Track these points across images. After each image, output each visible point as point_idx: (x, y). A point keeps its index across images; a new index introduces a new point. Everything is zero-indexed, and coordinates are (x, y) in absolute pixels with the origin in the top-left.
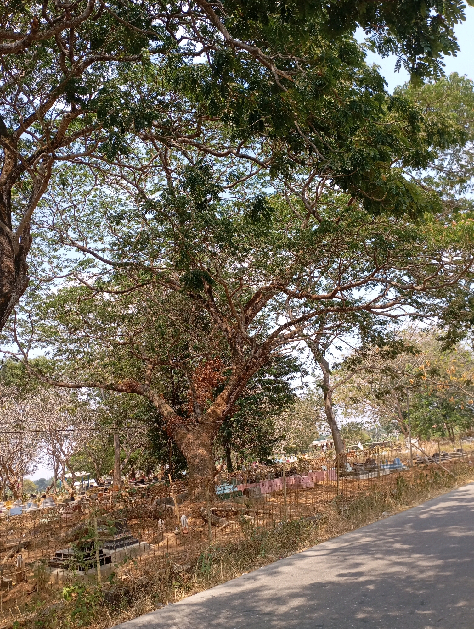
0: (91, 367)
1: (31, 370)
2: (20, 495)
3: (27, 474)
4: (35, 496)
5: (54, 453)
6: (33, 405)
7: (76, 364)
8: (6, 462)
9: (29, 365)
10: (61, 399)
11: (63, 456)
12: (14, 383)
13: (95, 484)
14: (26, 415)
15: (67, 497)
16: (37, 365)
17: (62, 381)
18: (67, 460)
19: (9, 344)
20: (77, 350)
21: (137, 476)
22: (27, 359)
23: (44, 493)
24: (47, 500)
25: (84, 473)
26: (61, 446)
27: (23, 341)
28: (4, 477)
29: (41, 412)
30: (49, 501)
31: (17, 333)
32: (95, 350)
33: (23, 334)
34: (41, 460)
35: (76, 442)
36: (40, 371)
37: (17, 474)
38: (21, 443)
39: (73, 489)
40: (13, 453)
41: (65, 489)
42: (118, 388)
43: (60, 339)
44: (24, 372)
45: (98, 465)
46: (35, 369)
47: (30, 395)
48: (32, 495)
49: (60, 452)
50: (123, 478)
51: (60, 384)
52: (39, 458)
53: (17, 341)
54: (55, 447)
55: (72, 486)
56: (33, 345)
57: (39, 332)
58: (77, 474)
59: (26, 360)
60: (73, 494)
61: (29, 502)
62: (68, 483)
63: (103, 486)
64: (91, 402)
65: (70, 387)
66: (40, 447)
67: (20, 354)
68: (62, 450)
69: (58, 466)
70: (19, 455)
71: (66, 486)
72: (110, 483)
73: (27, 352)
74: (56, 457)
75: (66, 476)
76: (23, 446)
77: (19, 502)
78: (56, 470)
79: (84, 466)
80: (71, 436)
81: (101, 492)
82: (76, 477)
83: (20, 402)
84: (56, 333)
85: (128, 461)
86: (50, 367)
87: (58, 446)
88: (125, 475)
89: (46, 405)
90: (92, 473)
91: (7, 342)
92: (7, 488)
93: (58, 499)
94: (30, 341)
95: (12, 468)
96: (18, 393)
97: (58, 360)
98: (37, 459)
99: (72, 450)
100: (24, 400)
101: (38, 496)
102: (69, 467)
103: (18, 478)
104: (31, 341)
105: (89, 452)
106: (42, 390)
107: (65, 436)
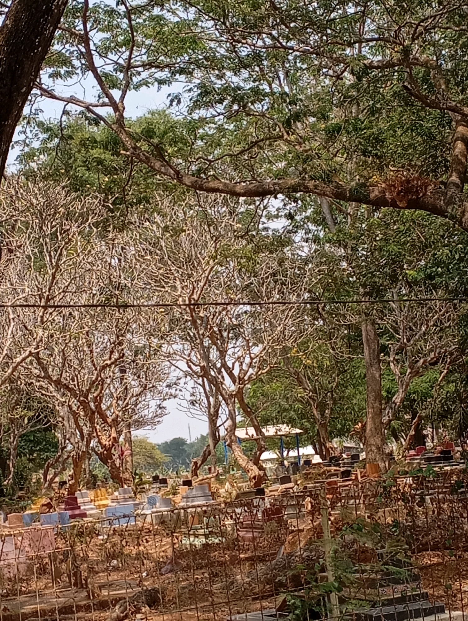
0: (292, 138)
1: (135, 148)
2: (127, 475)
3: (140, 424)
4: (164, 481)
5: (205, 373)
6: (146, 245)
7: (252, 130)
8: (89, 391)
9: (129, 134)
10: (216, 229)
11: (228, 381)
12: (92, 185)
13: (317, 459)
14: (129, 270)
15: (245, 486)
16: (149, 133)
17: (215, 177)
18: (240, 392)
19: (75, 76)
20: (252, 89)
21: (429, 444)
22: (122, 116)
23: (186, 474)
24: (194, 492)
25: (285, 429)
26: (223, 353)
27: (109, 69)
28: (86, 430)
29: (165, 264)
30: (200, 493)
31: (92, 47)
32: (302, 90)
33: (108, 49)
34: (173, 391)
35: (261, 346)
36: (159, 151)
37: (116, 422)
38: (120, 344)
39: (261, 468)
40: (104, 367)
41: (239, 467)
42: (372, 195)
43: (206, 58)
44: (118, 154)
45: (321, 407)
46: (144, 146)
47: (134, 218)
48: (156, 478)
49: (220, 372)
50: (393, 446)
51: (212, 185)
52: (169, 386)
53: (94, 70)
54: (206, 357)
55: (257, 461)
56: (135, 80)
57: (148, 42)
58: (270, 431)
59: (120, 121)
60: (260, 480)
61: (151, 494)
62: (245, 452)
63: (338, 465)
64: (298, 238)
65: (239, 195)
66: (169, 355)
67: (104, 105)
68: (224, 365)
69: (217, 406)
70: (118, 374)
71: (243, 461)
72: (355, 457)
73: (123, 98)
74: (210, 382)
75: (240, 433)
76: (127, 353)
77: (125, 492)
78: (213, 418)
79: (285, 410)
80: (247, 330)
81: (334, 479)
82: (266, 438)
83: (111, 236)
84: (195, 41)
85: (402, 401)
86: (182, 140)
87: (214, 354)
88: (397, 439)
89: (178, 244)
90: (306, 431)
91: (69, 74)
92: (95, 457)
93: (222, 491)
94: (128, 68)
95: (104, 407)
96: (104, 211)
97: (203, 121)
98: (162, 387)
99: (250, 365)
100: (122, 230)
101: (170, 482)
102: (247, 410)
103: (119, 433)
104: (129, 66)
105: (297, 373)
106: (166, 202)
107: (233, 328)
